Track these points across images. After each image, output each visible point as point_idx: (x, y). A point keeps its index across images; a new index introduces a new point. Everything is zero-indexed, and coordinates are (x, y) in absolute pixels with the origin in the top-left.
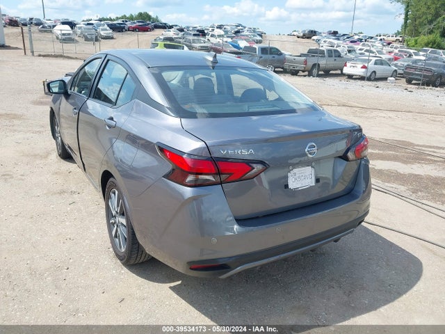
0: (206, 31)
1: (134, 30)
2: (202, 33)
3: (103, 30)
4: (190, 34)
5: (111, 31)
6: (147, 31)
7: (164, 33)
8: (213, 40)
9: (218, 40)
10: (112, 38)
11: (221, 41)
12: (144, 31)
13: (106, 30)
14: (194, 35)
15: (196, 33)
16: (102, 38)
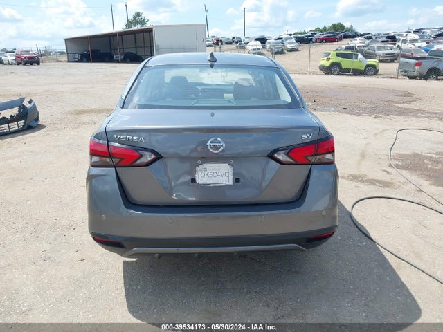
0: (397, 37)
1: (321, 41)
2: (392, 39)
3: (289, 43)
4: (378, 41)
5: (296, 44)
6: (335, 41)
7: (349, 42)
8: (404, 46)
9: (410, 45)
10: (297, 50)
11: (413, 46)
12: (332, 42)
13: (292, 43)
14: (382, 42)
15: (384, 39)
16: (288, 51)
